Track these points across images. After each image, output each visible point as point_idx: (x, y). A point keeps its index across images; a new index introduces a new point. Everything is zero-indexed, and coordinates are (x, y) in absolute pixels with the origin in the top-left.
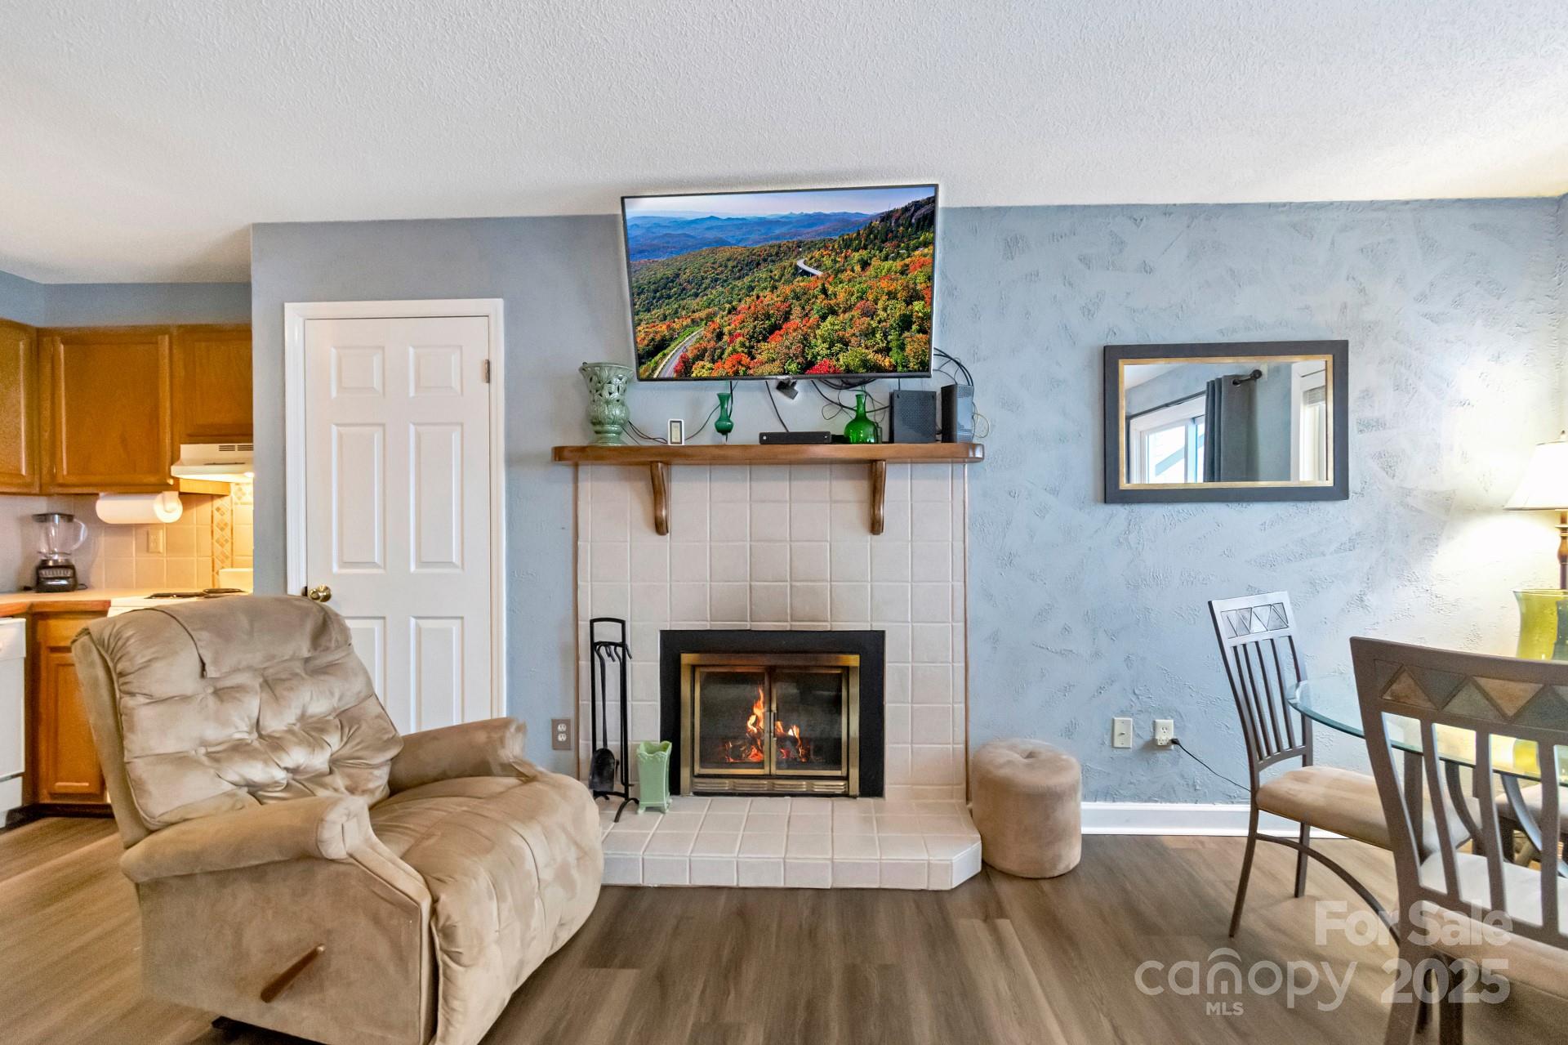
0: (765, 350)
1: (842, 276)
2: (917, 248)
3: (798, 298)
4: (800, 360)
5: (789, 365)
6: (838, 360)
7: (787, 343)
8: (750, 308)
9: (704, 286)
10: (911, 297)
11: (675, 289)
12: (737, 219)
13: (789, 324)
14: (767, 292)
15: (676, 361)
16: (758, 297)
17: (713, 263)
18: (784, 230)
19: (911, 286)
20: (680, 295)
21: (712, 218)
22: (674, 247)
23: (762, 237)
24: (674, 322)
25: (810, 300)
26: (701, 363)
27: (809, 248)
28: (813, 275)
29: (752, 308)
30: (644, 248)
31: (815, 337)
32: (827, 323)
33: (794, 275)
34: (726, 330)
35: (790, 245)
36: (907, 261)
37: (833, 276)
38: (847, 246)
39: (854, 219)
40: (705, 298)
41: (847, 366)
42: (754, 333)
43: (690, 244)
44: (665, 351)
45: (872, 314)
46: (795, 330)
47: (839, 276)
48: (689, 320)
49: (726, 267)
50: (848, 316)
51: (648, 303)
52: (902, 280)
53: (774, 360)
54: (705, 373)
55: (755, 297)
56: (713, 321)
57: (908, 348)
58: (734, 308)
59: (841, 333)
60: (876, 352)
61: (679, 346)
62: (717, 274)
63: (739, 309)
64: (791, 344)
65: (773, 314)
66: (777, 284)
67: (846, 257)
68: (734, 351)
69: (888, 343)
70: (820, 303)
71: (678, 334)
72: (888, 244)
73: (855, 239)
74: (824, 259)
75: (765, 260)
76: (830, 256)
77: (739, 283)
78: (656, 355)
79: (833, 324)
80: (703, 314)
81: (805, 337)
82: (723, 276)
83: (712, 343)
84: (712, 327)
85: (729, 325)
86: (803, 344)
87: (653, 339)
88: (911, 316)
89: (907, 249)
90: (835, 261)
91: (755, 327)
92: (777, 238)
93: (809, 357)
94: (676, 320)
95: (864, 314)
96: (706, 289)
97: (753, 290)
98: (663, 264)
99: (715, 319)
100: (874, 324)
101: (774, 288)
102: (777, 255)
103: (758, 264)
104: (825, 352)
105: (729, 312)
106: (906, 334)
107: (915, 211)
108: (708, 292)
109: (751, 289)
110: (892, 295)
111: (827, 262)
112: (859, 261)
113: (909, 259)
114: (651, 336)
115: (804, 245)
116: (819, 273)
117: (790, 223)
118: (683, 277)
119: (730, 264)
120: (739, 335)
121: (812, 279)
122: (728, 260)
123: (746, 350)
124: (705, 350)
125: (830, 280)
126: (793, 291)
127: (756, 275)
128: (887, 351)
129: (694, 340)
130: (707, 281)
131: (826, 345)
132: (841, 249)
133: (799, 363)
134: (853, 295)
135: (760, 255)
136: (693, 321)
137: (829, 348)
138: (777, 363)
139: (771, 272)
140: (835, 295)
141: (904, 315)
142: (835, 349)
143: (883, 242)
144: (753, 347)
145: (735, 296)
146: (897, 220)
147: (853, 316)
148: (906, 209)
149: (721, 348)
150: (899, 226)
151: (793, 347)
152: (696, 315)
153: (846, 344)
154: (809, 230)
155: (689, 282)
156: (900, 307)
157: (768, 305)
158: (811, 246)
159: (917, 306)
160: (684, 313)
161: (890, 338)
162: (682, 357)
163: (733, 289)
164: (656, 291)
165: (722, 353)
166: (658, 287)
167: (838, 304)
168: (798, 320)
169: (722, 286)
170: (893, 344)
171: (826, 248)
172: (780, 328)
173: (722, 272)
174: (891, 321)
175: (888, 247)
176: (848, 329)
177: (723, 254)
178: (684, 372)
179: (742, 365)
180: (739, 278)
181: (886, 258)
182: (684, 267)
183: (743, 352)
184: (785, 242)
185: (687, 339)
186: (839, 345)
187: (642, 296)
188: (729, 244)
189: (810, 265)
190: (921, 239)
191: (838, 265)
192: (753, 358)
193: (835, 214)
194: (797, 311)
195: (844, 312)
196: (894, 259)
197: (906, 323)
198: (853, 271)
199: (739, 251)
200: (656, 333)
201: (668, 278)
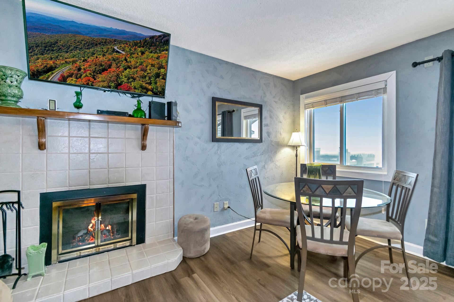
0: (100, 77)
1: (133, 56)
2: (163, 51)
3: (115, 61)
4: (116, 82)
5: (111, 84)
6: (131, 84)
7: (110, 76)
8: (93, 61)
9: (70, 49)
10: (160, 67)
11: (56, 48)
12: (86, 25)
13: (111, 69)
14: (101, 56)
15: (59, 76)
16: (97, 57)
17: (75, 41)
18: (108, 33)
19: (160, 63)
20: (58, 51)
21: (73, 21)
22: (54, 30)
23: (98, 34)
24: (56, 61)
25: (120, 62)
26: (71, 78)
27: (119, 43)
28: (121, 53)
29: (94, 61)
30: (37, 27)
31: (122, 75)
34: (82, 67)
35: (111, 40)
37: (129, 55)
38: (136, 45)
40: (71, 54)
41: (135, 87)
42: (95, 70)
43: (62, 30)
44: (53, 72)
45: (145, 71)
46: (113, 72)
47: (132, 55)
48: (64, 62)
49: (81, 43)
51: (42, 51)
52: (157, 61)
53: (104, 81)
54: (73, 83)
55: (95, 57)
56: (76, 63)
57: (158, 84)
59: (132, 76)
60: (146, 83)
61: (60, 71)
62: (77, 45)
63: (88, 60)
64: (112, 76)
65: (104, 65)
66: (105, 54)
67: (135, 49)
68: (86, 76)
69: (151, 81)
71: (59, 66)
72: (152, 47)
73: (139, 43)
74: (126, 48)
75: (100, 44)
76: (128, 47)
77: (88, 51)
78: (48, 72)
79: (129, 72)
80: (71, 60)
81: (118, 75)
83: (76, 72)
84: (76, 65)
85: (84, 66)
86: (117, 77)
87: (46, 66)
89: (160, 50)
90: (130, 50)
91: (96, 68)
92: (105, 36)
93: (119, 82)
94: (57, 60)
95: (142, 70)
96: (71, 50)
97: (94, 54)
98: (48, 36)
99: (77, 63)
102: (105, 43)
103: (96, 45)
104: (126, 81)
105: (84, 61)
106: (158, 79)
107: (163, 38)
108: (73, 51)
110: (153, 65)
111: (128, 50)
112: (140, 51)
113: (160, 54)
114: (45, 65)
115: (117, 41)
117: (111, 31)
118: (59, 44)
119: (83, 42)
120: (89, 70)
121: (121, 54)
122: (82, 41)
123: (92, 76)
124: (73, 74)
125: (128, 56)
126: (113, 57)
127: (95, 48)
128: (150, 84)
129: (67, 69)
131: (126, 79)
132: (133, 45)
133: (115, 84)
134: (137, 63)
135: (97, 41)
136: (66, 62)
137: (127, 80)
138: (106, 82)
139: (103, 49)
140: (130, 62)
141: (157, 73)
142: (130, 81)
143: (151, 46)
144: (95, 75)
145: (86, 55)
146: (156, 39)
147: (137, 70)
149: (80, 74)
150: (157, 42)
151: (113, 78)
152: (67, 60)
154: (120, 36)
155: (63, 46)
156: (155, 70)
157: (101, 61)
158: (120, 42)
159: (162, 70)
160: (61, 58)
162: (61, 75)
163: (85, 52)
164: (46, 47)
165: (81, 76)
166: (47, 45)
167: (132, 65)
168: (115, 69)
169: (80, 50)
170: (153, 82)
171: (127, 44)
172: (107, 70)
173: (79, 45)
175: (152, 48)
176: (135, 75)
177: (79, 38)
178: (63, 81)
179: (90, 81)
180: (88, 49)
181: (151, 52)
182: (60, 39)
183: (90, 77)
184: (109, 38)
185: (64, 68)
187: (38, 48)
188: (82, 34)
189: (120, 49)
190: (165, 48)
191: (131, 51)
192: (95, 79)
194: (114, 65)
195: (134, 68)
196: (154, 53)
197: (158, 75)
198: (138, 54)
200: (48, 64)
201: (52, 43)
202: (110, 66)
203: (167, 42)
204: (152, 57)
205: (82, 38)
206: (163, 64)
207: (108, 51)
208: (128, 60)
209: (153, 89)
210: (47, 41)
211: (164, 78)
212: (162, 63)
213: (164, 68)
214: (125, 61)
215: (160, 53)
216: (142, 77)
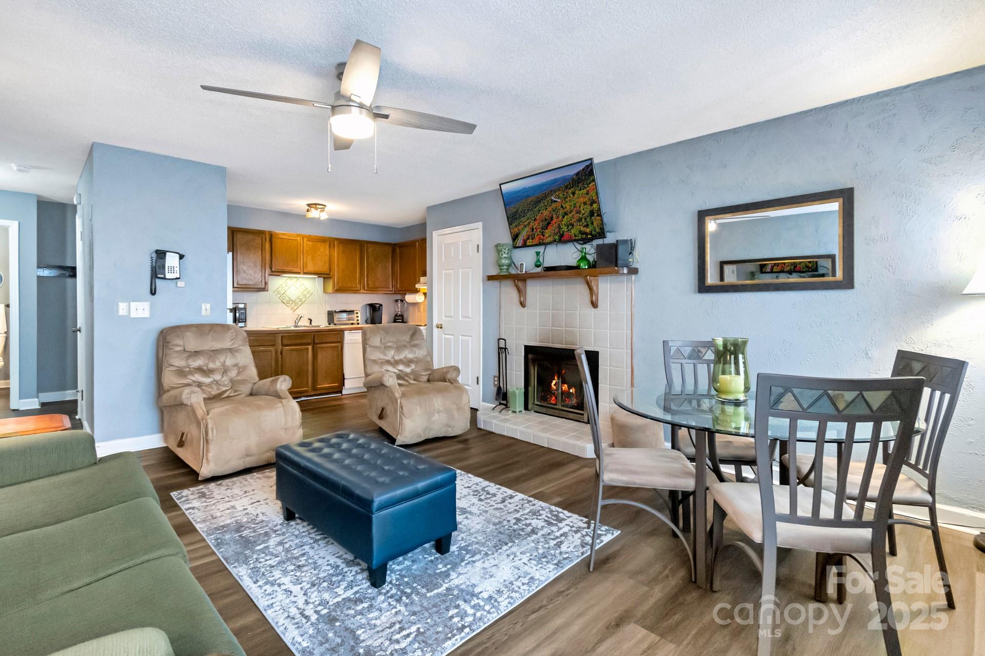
0: (547, 232)
1: (567, 200)
2: (590, 183)
3: (554, 211)
4: (559, 234)
6: (571, 232)
7: (553, 229)
14: (544, 211)
15: (522, 241)
19: (591, 198)
26: (529, 241)
32: (565, 219)
33: (552, 203)
34: (534, 227)
36: (588, 189)
38: (567, 188)
39: (567, 178)
45: (579, 212)
50: (571, 214)
52: (588, 197)
54: (531, 244)
57: (595, 223)
58: (535, 219)
60: (584, 227)
68: (538, 235)
69: (587, 222)
70: (561, 212)
72: (580, 184)
77: (535, 209)
82: (530, 208)
83: (531, 233)
88: (593, 210)
90: (564, 195)
92: (544, 191)
100: (581, 216)
101: (546, 209)
102: (545, 196)
104: (566, 230)
105: (534, 221)
106: (593, 218)
109: (539, 211)
110: (585, 203)
116: (559, 200)
119: (532, 203)
124: (529, 235)
128: (587, 226)
130: (526, 211)
131: (566, 227)
141: (591, 210)
142: (569, 228)
143: (578, 183)
148: (584, 169)
153: (573, 225)
156: (588, 208)
158: (555, 191)
159: (595, 206)
161: (587, 220)
165: (534, 236)
171: (560, 190)
172: (550, 224)
174: (587, 214)
177: (529, 200)
181: (580, 190)
186: (570, 226)
188: (530, 196)
189: (556, 198)
190: (591, 179)
192: (544, 236)
193: (561, 177)
194: (555, 216)
195: (570, 213)
196: (583, 189)
197: (592, 213)
198: (570, 197)
199: (534, 198)
202: (552, 217)
203: (591, 173)
204: (582, 194)
205: (530, 200)
206: (594, 198)
207: (548, 204)
208: (564, 206)
209: (591, 232)
210: (513, 212)
211: (600, 215)
212: (592, 197)
213: (596, 202)
214: (562, 209)
215: (588, 187)
216: (579, 221)
